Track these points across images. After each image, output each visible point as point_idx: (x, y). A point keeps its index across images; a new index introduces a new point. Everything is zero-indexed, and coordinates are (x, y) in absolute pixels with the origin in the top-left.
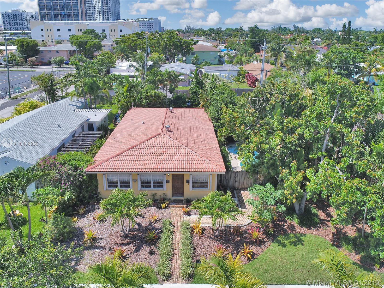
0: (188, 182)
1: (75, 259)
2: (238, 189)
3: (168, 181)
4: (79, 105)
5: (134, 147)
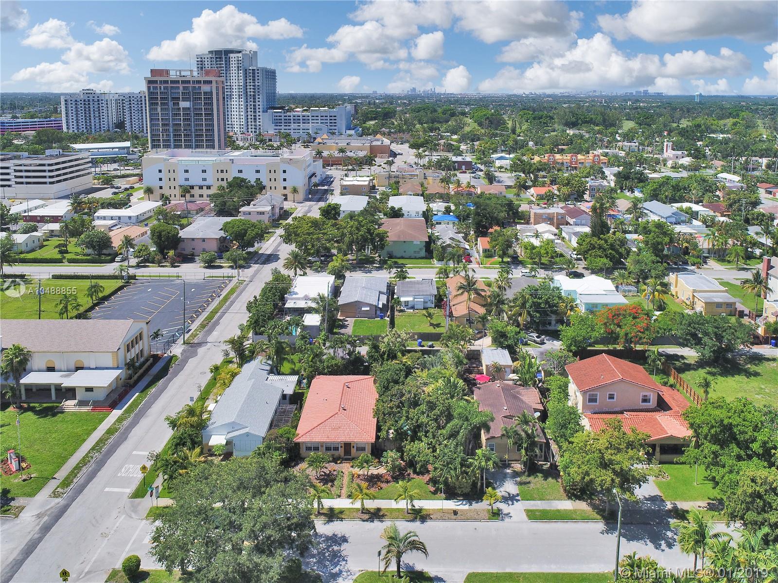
0: (353, 447)
3: (341, 447)
4: (268, 368)
5: (321, 423)
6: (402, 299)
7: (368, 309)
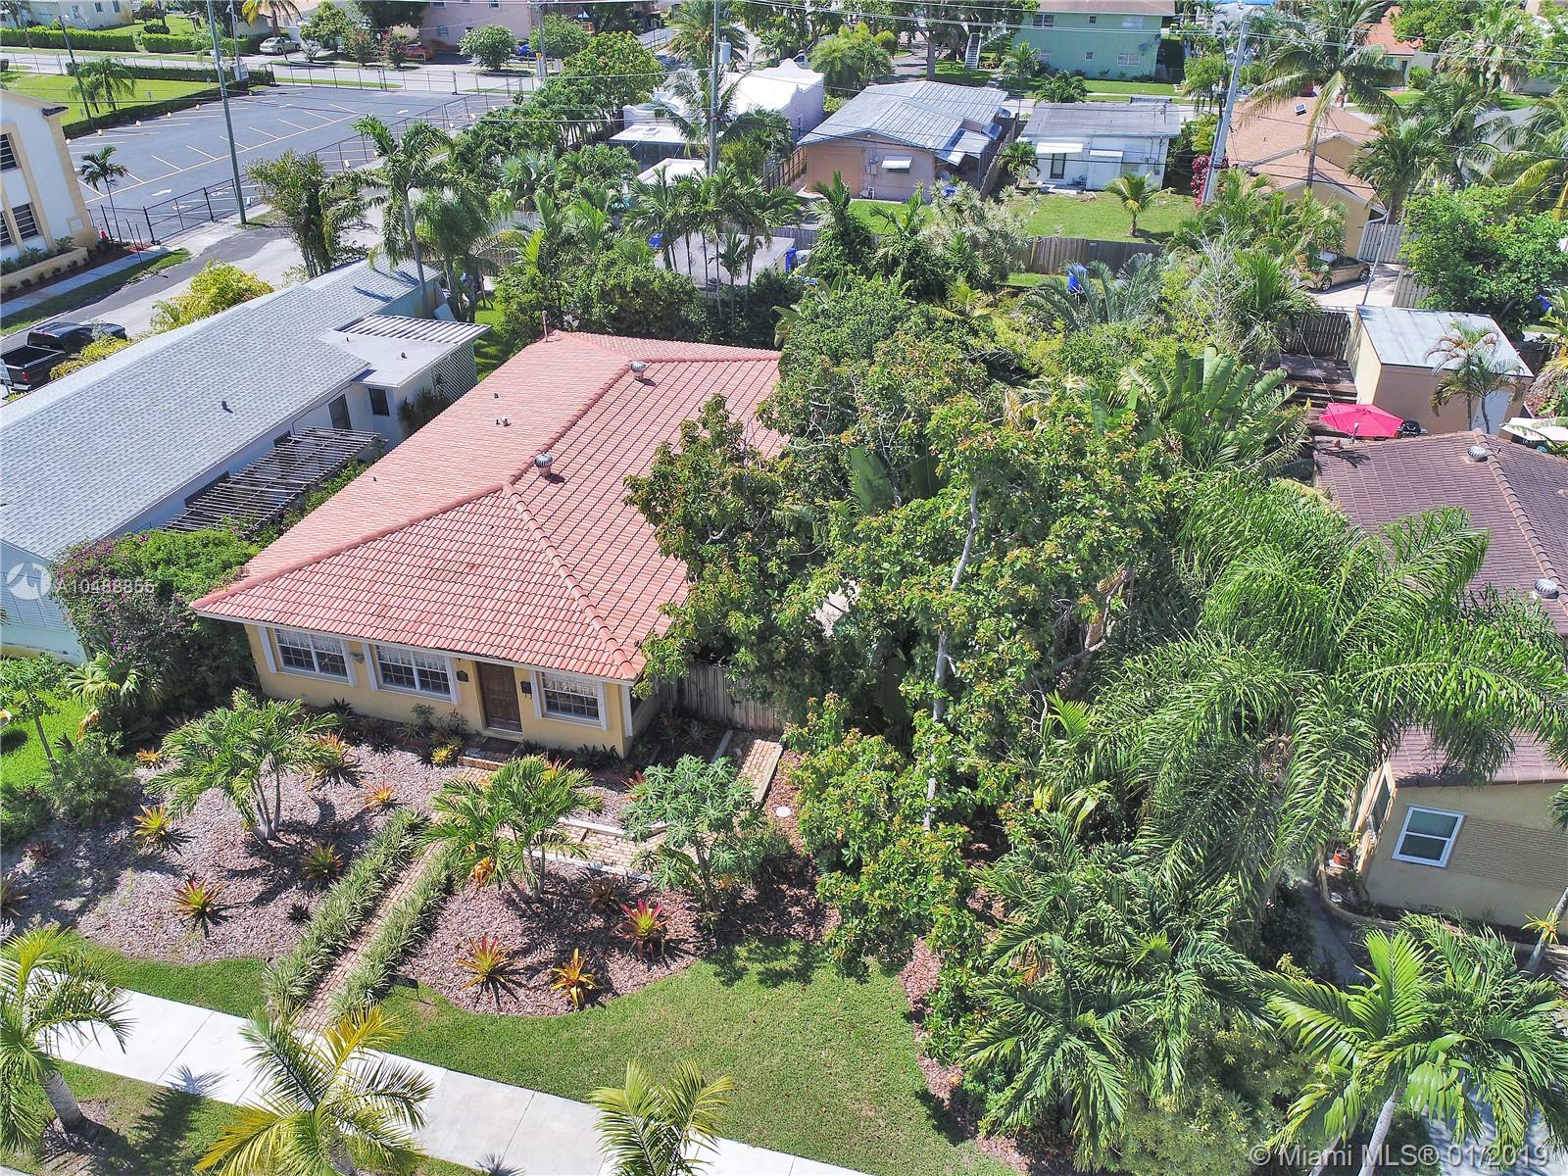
0: (527, 688)
1: (87, 890)
2: (743, 729)
3: (465, 676)
4: (398, 290)
5: (383, 534)
6: (1043, 148)
7: (905, 164)
